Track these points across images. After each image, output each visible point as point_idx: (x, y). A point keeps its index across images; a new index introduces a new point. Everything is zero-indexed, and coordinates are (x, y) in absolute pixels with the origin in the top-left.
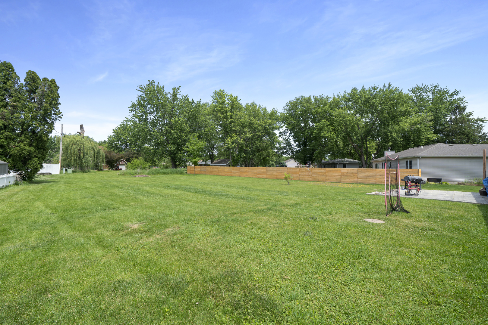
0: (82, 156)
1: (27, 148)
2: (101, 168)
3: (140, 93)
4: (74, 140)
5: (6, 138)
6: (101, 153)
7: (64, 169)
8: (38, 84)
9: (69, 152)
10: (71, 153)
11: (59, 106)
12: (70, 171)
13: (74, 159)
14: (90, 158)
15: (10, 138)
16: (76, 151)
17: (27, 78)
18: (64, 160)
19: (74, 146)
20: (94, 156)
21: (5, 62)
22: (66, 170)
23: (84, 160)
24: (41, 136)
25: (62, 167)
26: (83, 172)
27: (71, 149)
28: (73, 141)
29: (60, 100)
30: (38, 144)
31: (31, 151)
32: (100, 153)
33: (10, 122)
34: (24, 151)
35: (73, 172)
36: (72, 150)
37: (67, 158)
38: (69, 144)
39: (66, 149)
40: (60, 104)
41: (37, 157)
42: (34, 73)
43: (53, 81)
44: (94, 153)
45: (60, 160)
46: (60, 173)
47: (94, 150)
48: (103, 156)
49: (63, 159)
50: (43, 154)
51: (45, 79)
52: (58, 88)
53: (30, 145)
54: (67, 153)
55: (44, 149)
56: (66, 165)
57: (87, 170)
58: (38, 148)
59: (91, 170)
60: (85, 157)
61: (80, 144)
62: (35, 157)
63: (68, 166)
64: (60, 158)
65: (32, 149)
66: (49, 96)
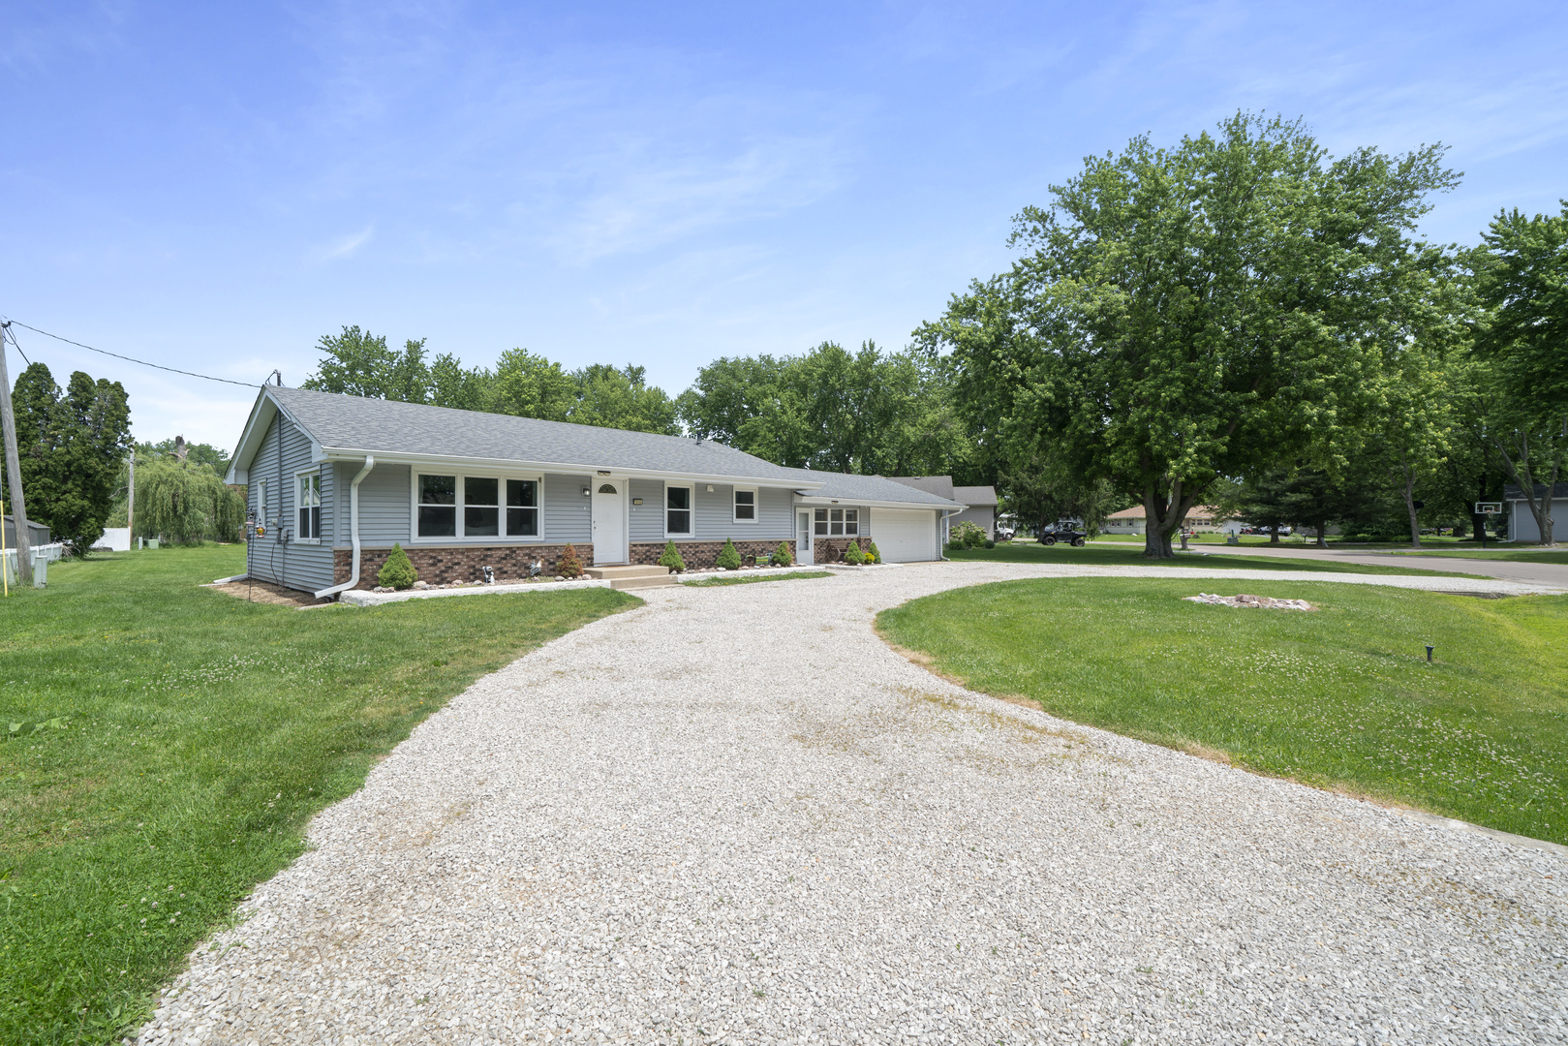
0: (180, 509)
1: (78, 502)
2: (234, 536)
3: (327, 356)
4: (161, 473)
5: (43, 488)
6: (235, 500)
7: (141, 539)
8: (90, 393)
9: (150, 501)
10: (154, 504)
11: (129, 427)
12: (154, 543)
13: (163, 518)
14: (201, 514)
15: (50, 488)
16: (169, 501)
17: (72, 385)
18: (140, 519)
19: (161, 487)
20: (215, 506)
21: (36, 364)
22: (145, 543)
23: (187, 519)
24: (101, 481)
25: (133, 535)
26: (187, 546)
27: (154, 495)
28: (160, 477)
29: (131, 417)
30: (95, 496)
31: (83, 506)
32: (230, 501)
33: (51, 462)
34: (74, 508)
35: (162, 545)
36: (158, 495)
37: (147, 514)
38: (149, 483)
39: (144, 494)
40: (131, 423)
41: (94, 516)
42: (83, 375)
43: (118, 385)
44: (216, 500)
45: (130, 519)
46: (132, 548)
47: (214, 492)
48: (238, 506)
49: (138, 516)
50: (103, 511)
51: (104, 383)
52: (127, 396)
53: (84, 497)
54: (146, 503)
55: (105, 503)
56: (144, 531)
57: (195, 540)
58: (94, 500)
59: (207, 542)
60: (191, 511)
61: (176, 482)
62: (92, 516)
63: (150, 534)
64: (131, 513)
65: (86, 503)
66: (113, 415)
